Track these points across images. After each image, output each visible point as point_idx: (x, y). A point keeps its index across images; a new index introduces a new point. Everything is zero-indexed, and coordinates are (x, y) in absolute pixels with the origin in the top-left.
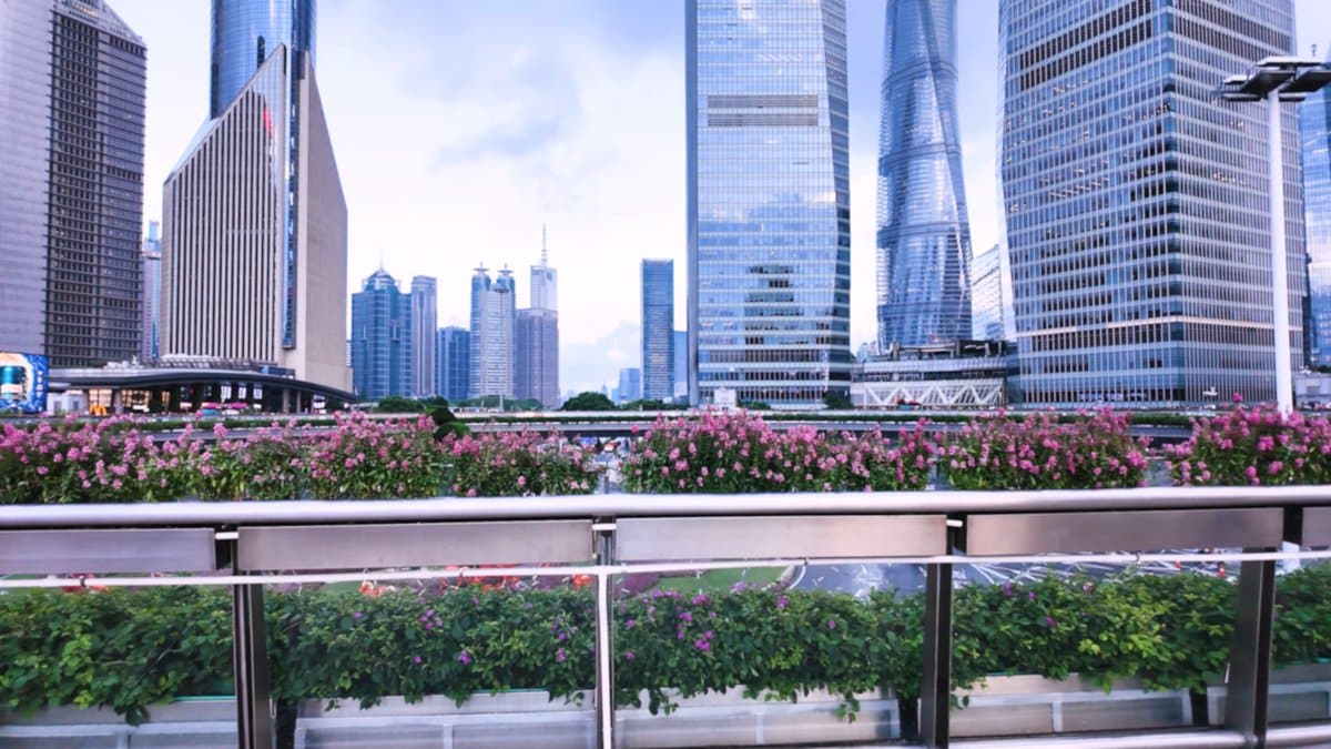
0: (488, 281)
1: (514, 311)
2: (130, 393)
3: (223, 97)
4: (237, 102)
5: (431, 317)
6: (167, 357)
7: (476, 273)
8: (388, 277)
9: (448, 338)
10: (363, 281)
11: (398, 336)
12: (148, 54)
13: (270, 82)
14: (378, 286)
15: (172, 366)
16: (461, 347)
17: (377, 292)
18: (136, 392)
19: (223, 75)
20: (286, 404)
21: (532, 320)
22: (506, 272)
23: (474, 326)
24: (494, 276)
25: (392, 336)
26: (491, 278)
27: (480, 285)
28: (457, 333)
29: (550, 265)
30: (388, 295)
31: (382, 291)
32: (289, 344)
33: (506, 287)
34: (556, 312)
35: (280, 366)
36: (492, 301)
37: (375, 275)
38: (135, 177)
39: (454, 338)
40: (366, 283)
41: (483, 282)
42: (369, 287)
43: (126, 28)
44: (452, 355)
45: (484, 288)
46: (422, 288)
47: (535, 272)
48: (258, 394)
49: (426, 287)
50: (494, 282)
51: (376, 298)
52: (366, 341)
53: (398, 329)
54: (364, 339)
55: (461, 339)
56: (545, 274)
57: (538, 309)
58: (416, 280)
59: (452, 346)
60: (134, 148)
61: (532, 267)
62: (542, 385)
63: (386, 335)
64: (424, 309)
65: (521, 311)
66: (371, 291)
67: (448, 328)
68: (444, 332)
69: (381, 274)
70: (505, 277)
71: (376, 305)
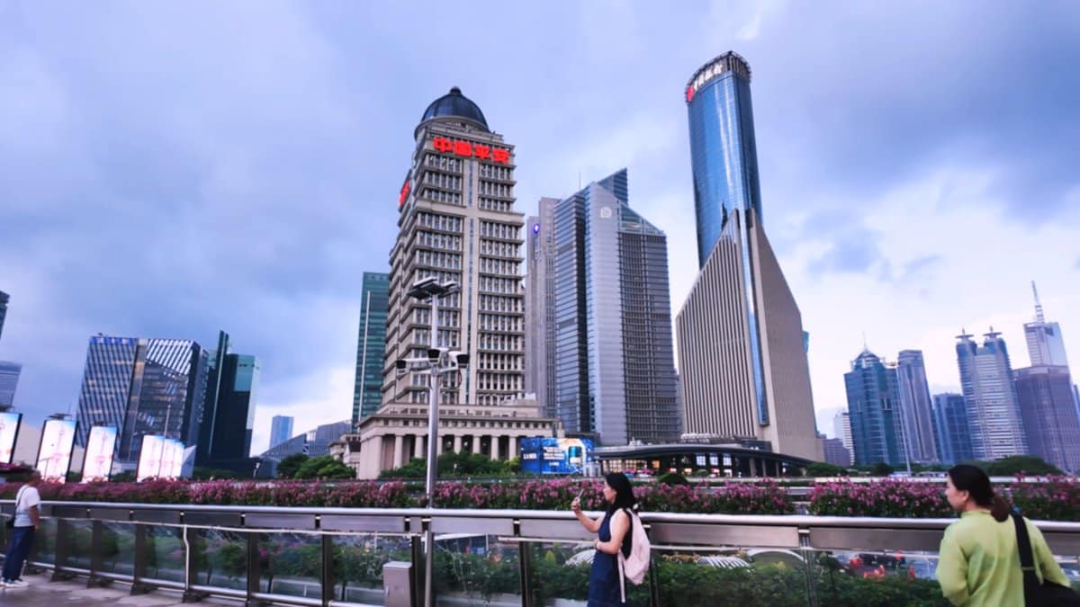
0: (974, 345)
1: (1010, 372)
2: (635, 462)
4: (711, 256)
5: (923, 386)
6: (684, 436)
7: (960, 340)
8: (873, 356)
9: (944, 405)
10: (852, 362)
11: (889, 406)
12: (668, 240)
14: (864, 365)
15: (687, 443)
16: (957, 411)
17: (864, 370)
18: (639, 461)
19: (705, 239)
20: (753, 470)
21: (1034, 379)
22: (993, 335)
23: (967, 391)
24: (980, 341)
25: (883, 407)
26: (977, 342)
27: (966, 351)
28: (952, 399)
29: (1048, 319)
30: (874, 372)
31: (868, 369)
32: (765, 424)
33: (997, 346)
34: (1066, 367)
35: (759, 439)
36: (986, 366)
37: (861, 356)
38: (667, 317)
39: (949, 404)
40: (854, 364)
41: (968, 349)
42: (858, 367)
43: (655, 228)
44: (950, 419)
45: (971, 354)
46: (908, 361)
47: (1028, 330)
48: (727, 461)
49: (913, 361)
50: (980, 346)
51: (864, 375)
52: (861, 413)
53: (888, 401)
54: (860, 411)
55: (956, 404)
56: (1043, 329)
57: (1043, 366)
58: (902, 355)
59: (949, 411)
60: (664, 299)
61: (1025, 326)
62: (1062, 447)
63: (879, 406)
64: (914, 381)
65: (1019, 370)
66: (860, 370)
67: (942, 395)
68: (937, 399)
69: (866, 355)
70: (993, 340)
71: (865, 381)
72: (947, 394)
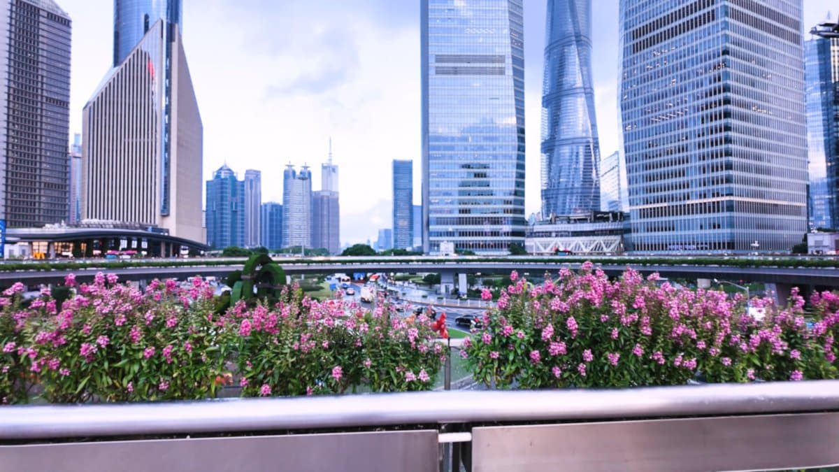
0: (294, 173)
1: (311, 191)
2: (60, 244)
3: (122, 53)
4: (131, 56)
5: (258, 196)
6: (85, 221)
7: (287, 168)
8: (230, 170)
9: (269, 210)
10: (213, 173)
11: (236, 208)
12: (73, 25)
13: (153, 44)
14: (223, 176)
15: (89, 227)
16: (277, 215)
17: (222, 179)
18: (64, 244)
19: (122, 38)
20: (163, 252)
21: (322, 199)
22: (306, 167)
23: (285, 201)
24: (298, 171)
25: (232, 207)
26: (296, 171)
27: (289, 175)
28: (274, 206)
29: (334, 163)
30: (229, 182)
31: (226, 179)
32: (165, 213)
33: (306, 177)
34: (338, 193)
35: (159, 227)
36: (297, 185)
37: (221, 169)
38: (64, 104)
39: (272, 209)
40: (215, 174)
41: (291, 174)
42: (218, 176)
43: (58, 7)
44: (271, 220)
45: (292, 178)
46: (251, 177)
47: (324, 168)
48: (144, 245)
49: (254, 177)
50: (298, 173)
51: (222, 183)
52: (215, 211)
53: (236, 204)
54: (214, 209)
55: (276, 210)
56: (331, 169)
57: (327, 191)
58: (248, 172)
59: (271, 214)
60: (63, 86)
61: (322, 164)
62: (329, 239)
63: (228, 207)
64: (253, 191)
65: (315, 192)
66: (219, 179)
67: (269, 203)
68: (265, 205)
69: (225, 168)
70: (305, 171)
71: (222, 188)
72: (271, 203)
